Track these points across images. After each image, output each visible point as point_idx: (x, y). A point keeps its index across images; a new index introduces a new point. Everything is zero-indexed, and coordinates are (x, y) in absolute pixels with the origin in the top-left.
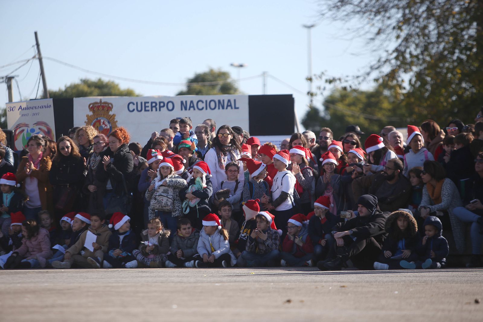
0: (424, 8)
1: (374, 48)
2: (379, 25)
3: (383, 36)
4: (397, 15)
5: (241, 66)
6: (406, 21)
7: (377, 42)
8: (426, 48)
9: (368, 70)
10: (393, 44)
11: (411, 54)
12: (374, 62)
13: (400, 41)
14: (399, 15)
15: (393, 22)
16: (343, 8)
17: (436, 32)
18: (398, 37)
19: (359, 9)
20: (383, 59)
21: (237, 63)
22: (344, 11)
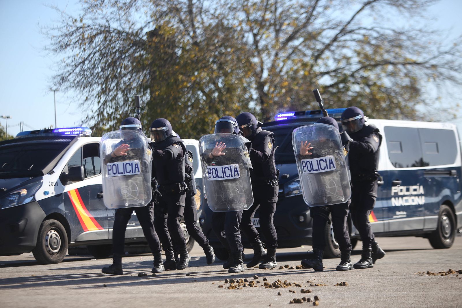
0: (113, 84)
1: (84, 110)
2: (86, 95)
3: (89, 102)
4: (97, 89)
5: (8, 117)
6: (104, 91)
7: (86, 105)
8: (116, 110)
9: (81, 123)
10: (96, 107)
11: (107, 112)
12: (84, 118)
13: (100, 104)
14: (99, 88)
15: (95, 93)
16: (63, 84)
17: (122, 99)
18: (99, 102)
19: (73, 85)
20: (90, 117)
21: (4, 116)
22: (64, 86)
